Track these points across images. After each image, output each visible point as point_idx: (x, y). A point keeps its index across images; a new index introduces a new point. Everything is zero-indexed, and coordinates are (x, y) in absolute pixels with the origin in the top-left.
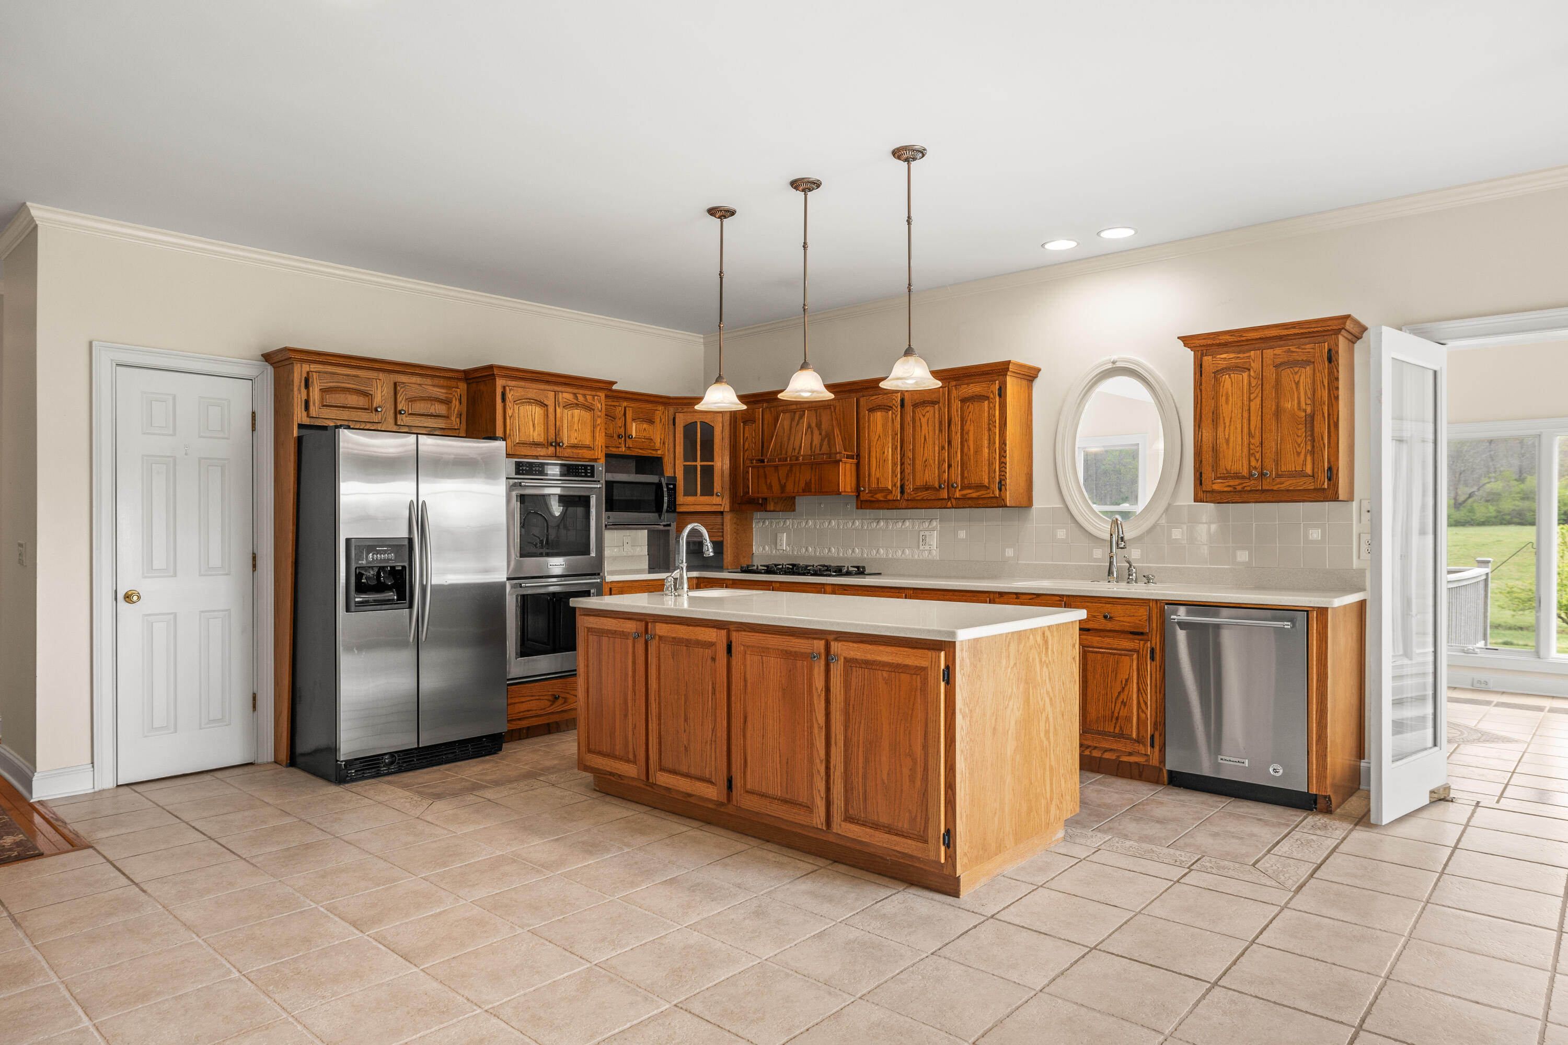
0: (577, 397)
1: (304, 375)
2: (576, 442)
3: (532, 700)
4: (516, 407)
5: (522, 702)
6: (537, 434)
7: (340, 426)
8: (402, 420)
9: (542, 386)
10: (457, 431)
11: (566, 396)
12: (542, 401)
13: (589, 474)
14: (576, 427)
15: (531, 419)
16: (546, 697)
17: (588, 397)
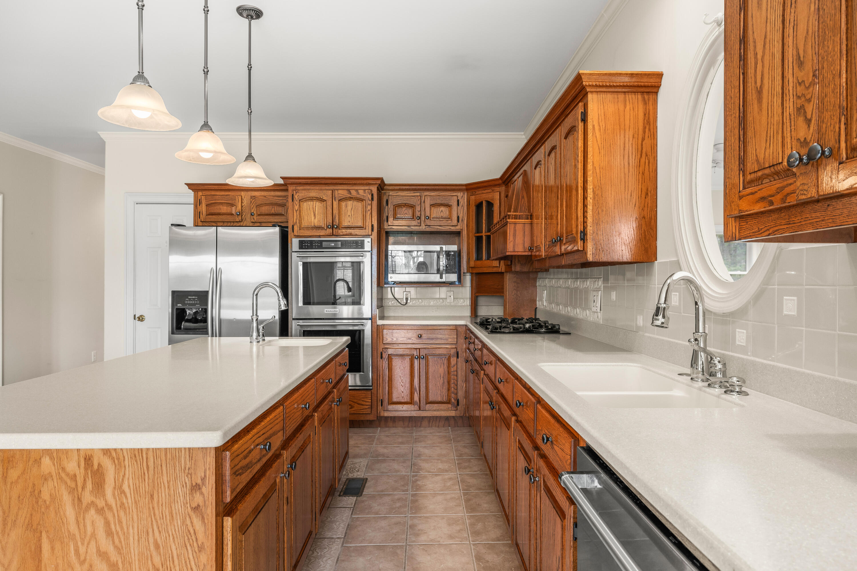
0: (350, 192)
1: (199, 198)
2: (349, 224)
4: (302, 204)
6: (317, 221)
8: (253, 219)
9: (323, 187)
11: (341, 192)
12: (322, 197)
13: (360, 247)
14: (349, 213)
15: (312, 211)
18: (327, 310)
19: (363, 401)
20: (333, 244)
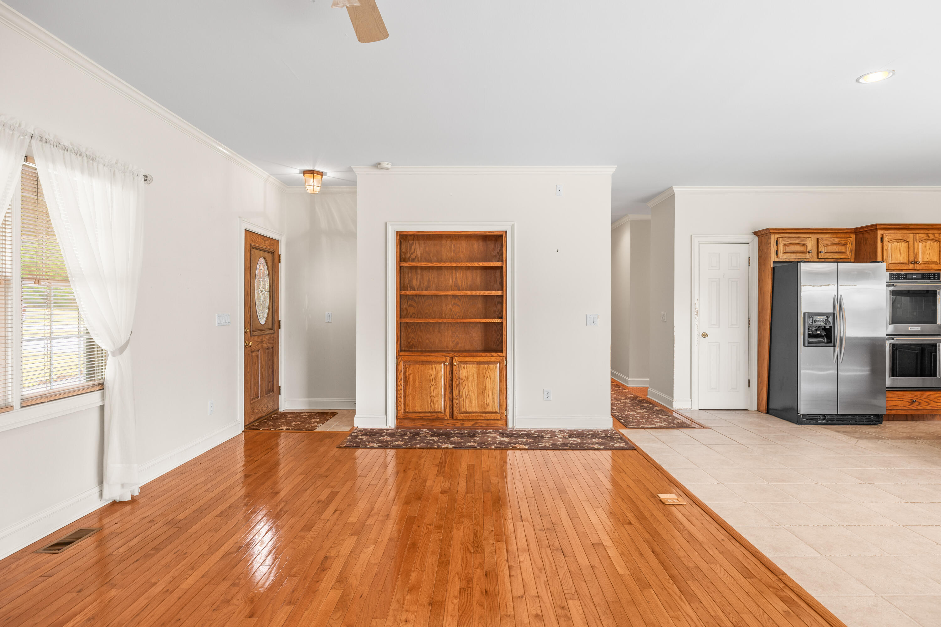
0: (928, 235)
1: (776, 239)
2: (927, 260)
3: (898, 400)
4: (890, 245)
5: (892, 401)
6: (903, 258)
7: (800, 262)
8: (821, 256)
9: (905, 232)
10: (850, 259)
11: (921, 235)
12: (906, 240)
13: (936, 278)
14: (927, 252)
15: (899, 250)
16: (907, 400)
17: (935, 234)
18: (911, 328)
19: (937, 399)
20: (915, 276)
